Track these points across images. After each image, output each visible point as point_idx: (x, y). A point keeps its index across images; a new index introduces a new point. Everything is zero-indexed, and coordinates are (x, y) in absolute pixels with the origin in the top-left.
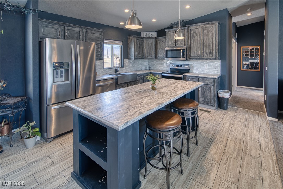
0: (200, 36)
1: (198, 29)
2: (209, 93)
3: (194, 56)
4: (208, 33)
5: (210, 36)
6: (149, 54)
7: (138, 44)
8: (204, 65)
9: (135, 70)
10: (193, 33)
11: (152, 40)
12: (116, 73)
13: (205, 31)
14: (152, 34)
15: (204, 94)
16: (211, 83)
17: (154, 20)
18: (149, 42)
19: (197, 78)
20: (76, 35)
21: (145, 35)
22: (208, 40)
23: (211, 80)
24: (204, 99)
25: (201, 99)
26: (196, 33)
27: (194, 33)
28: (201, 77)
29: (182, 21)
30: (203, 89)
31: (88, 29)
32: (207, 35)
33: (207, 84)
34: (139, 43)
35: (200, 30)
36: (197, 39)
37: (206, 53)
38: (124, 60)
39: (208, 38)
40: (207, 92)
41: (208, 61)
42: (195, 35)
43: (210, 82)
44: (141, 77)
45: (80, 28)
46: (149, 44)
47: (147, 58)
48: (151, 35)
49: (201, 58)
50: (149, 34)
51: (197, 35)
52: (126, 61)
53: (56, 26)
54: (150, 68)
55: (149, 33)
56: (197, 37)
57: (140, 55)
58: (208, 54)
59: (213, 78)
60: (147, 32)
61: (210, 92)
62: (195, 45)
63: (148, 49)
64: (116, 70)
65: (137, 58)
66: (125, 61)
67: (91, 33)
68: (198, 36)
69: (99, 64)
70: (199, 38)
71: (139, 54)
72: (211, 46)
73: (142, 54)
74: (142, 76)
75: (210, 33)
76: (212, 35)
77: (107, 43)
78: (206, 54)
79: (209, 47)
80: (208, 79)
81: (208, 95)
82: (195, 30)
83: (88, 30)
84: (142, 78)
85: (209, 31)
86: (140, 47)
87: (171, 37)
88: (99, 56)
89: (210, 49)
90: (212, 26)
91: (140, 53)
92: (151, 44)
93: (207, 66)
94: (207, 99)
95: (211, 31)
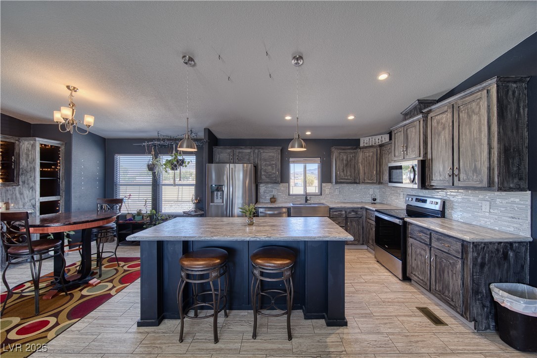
0: (451, 128)
1: (447, 113)
2: (452, 276)
3: (438, 179)
4: (469, 117)
5: (475, 125)
6: (367, 174)
7: (343, 160)
8: (480, 205)
9: (346, 201)
10: (436, 124)
11: (372, 150)
12: (306, 202)
13: (463, 115)
14: (380, 139)
15: (442, 276)
16: (457, 252)
17: (351, 118)
18: (368, 155)
19: (429, 233)
20: (247, 157)
21: (366, 143)
22: (471, 135)
23: (456, 244)
24: (443, 289)
25: (435, 286)
26: (442, 123)
27: (438, 123)
28: (437, 232)
29: (417, 102)
30: (440, 263)
31: (260, 148)
32: (466, 125)
33: (447, 251)
34: (345, 157)
35: (450, 115)
36: (445, 137)
37: (466, 172)
38: (324, 185)
39: (470, 132)
40: (448, 272)
41: (489, 194)
42: (440, 129)
43: (454, 248)
44: (339, 212)
45: (251, 148)
46: (366, 157)
47: (363, 183)
48: (377, 141)
49: (453, 185)
50: (374, 140)
51: (444, 129)
52: (327, 187)
53: (229, 151)
54: (375, 200)
55: (374, 137)
56: (445, 133)
57: (349, 178)
58: (470, 174)
59: (463, 241)
60: (370, 138)
61: (454, 275)
62: (441, 152)
63: (366, 166)
64: (306, 198)
65: (341, 183)
66: (325, 187)
67: (264, 152)
68: (447, 131)
69: (282, 189)
70: (449, 134)
71: (347, 176)
72: (479, 152)
73: (353, 175)
74: (342, 211)
75: (475, 117)
76: (480, 120)
77: (294, 162)
78: (466, 174)
79: (472, 155)
80: (449, 240)
81: (451, 281)
82: (441, 116)
83: (260, 150)
84: (342, 215)
85: (473, 111)
86: (347, 165)
87: (398, 141)
88: (274, 179)
89: (475, 161)
90: (478, 97)
91: (349, 173)
92: (370, 158)
93: (486, 206)
94: (449, 291)
95: (477, 110)
